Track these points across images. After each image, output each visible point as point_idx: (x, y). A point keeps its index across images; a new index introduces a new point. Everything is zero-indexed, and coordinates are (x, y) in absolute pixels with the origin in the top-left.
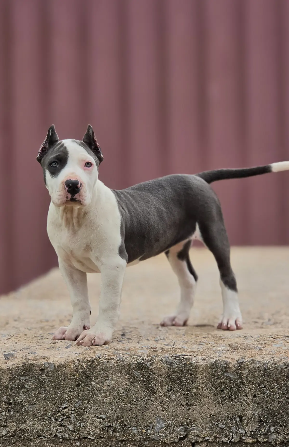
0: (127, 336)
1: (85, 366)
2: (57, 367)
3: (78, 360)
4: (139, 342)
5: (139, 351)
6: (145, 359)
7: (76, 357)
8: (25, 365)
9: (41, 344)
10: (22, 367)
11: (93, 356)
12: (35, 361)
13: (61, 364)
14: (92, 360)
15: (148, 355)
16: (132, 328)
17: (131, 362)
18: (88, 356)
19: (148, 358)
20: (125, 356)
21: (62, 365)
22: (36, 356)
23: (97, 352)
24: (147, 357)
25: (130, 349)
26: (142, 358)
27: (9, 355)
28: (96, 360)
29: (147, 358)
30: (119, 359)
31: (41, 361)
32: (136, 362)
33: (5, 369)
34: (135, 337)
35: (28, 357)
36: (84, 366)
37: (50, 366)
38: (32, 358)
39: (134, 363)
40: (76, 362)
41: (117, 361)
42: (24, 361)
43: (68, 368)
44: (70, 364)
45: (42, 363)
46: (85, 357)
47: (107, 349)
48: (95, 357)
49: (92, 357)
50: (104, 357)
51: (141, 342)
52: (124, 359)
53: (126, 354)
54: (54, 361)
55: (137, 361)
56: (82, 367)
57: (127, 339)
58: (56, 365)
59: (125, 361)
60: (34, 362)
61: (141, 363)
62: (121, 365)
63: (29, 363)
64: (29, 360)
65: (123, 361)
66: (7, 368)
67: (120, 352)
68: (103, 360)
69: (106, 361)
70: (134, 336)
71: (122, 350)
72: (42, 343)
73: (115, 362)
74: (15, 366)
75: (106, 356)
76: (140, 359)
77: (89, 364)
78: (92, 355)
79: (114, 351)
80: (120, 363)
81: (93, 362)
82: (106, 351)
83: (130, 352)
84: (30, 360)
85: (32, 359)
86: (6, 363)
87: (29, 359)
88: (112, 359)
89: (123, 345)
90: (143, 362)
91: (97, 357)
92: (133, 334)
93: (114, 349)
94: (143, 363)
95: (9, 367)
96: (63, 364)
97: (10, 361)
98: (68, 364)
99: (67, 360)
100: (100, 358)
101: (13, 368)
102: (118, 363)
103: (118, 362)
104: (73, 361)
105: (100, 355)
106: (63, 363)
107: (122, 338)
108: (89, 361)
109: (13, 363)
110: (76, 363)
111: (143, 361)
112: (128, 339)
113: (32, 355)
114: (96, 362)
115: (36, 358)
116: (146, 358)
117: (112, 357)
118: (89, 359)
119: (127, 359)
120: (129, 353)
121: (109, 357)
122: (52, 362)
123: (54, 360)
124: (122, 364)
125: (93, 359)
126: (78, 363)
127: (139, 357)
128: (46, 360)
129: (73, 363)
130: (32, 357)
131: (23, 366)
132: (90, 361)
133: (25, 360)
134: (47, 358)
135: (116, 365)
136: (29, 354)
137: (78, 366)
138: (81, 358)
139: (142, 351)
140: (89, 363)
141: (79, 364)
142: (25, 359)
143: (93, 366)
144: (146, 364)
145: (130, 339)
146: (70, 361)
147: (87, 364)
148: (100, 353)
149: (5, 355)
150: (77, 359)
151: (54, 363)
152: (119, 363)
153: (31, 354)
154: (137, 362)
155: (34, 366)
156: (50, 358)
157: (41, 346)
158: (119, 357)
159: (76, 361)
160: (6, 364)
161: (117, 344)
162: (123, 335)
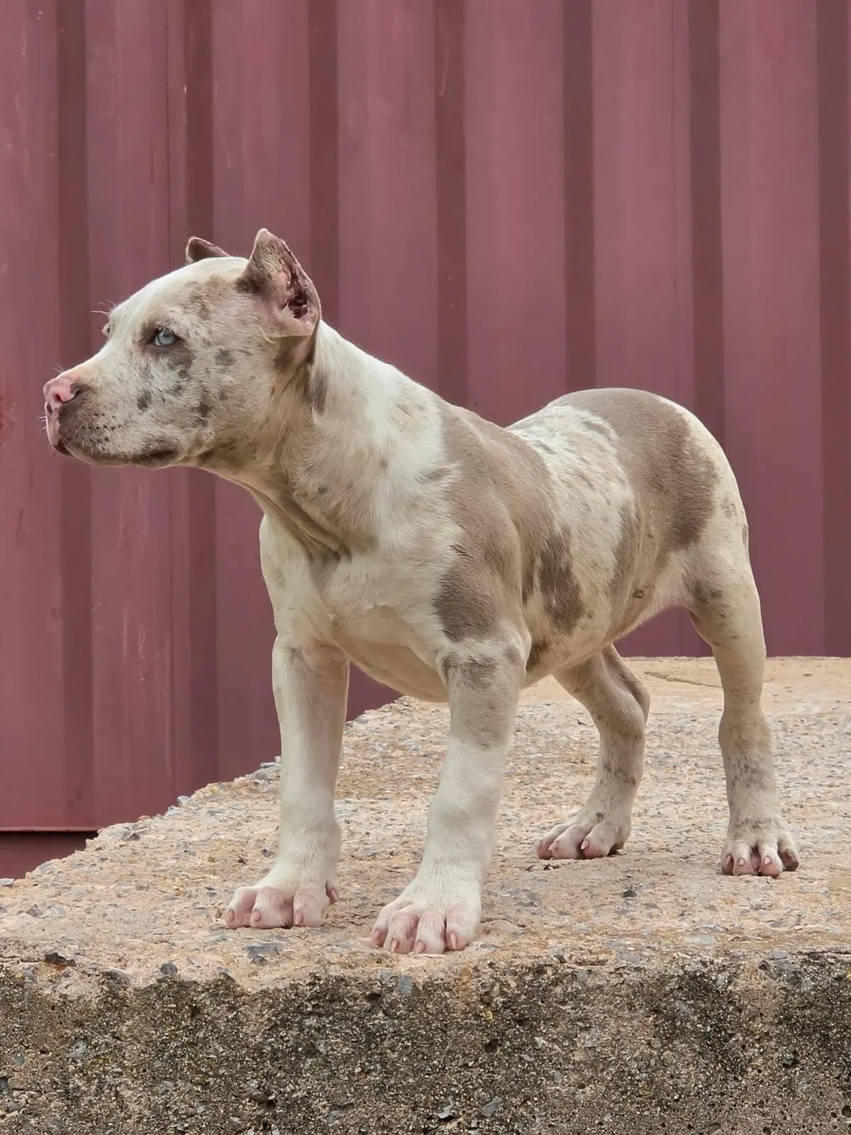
0: (642, 898)
1: (513, 984)
2: (421, 988)
3: (491, 965)
4: (682, 915)
5: (688, 940)
6: (712, 963)
7: (483, 958)
8: (319, 980)
9: (363, 920)
10: (308, 988)
11: (541, 955)
12: (350, 967)
13: (437, 980)
14: (536, 966)
15: (718, 951)
16: (657, 873)
17: (666, 971)
18: (522, 954)
19: (719, 961)
20: (646, 954)
21: (440, 981)
22: (355, 953)
23: (551, 942)
24: (717, 956)
25: (659, 933)
26: (699, 958)
27: (263, 948)
28: (550, 965)
29: (715, 961)
30: (624, 961)
31: (368, 968)
32: (681, 973)
33: (254, 992)
34: (665, 900)
35: (328, 956)
36: (509, 985)
37: (399, 985)
38: (343, 959)
39: (673, 976)
40: (486, 971)
41: (618, 969)
42: (313, 968)
43: (458, 992)
44: (465, 979)
45: (372, 976)
46: (515, 957)
47: (582, 935)
48: (548, 956)
49: (537, 955)
50: (577, 955)
51: (689, 914)
52: (642, 964)
53: (648, 947)
54: (411, 970)
55: (683, 967)
56: (505, 989)
57: (643, 904)
58: (420, 980)
59: (646, 967)
60: (348, 973)
61: (698, 974)
62: (631, 981)
63: (331, 973)
64: (329, 963)
65: (638, 969)
66: (260, 989)
67: (628, 943)
68: (575, 966)
69: (582, 968)
70: (664, 896)
71: (634, 936)
72: (364, 917)
73: (611, 973)
74: (287, 982)
75: (582, 954)
76: (693, 964)
77: (528, 978)
78: (535, 951)
79: (606, 939)
80: (628, 974)
81: (539, 971)
82: (581, 939)
83: (660, 943)
84: (333, 964)
85: (339, 963)
86: (255, 974)
87: (332, 961)
88: (602, 963)
89: (633, 924)
90: (704, 973)
91: (555, 956)
92: (662, 893)
93: (606, 933)
94: (702, 976)
95: (264, 988)
96: (442, 980)
97: (267, 968)
98: (459, 980)
99: (455, 967)
100: (562, 961)
101: (279, 991)
102: (622, 976)
103: (621, 971)
104: (476, 969)
105: (563, 950)
106: (442, 975)
107: (627, 904)
108: (526, 968)
109: (277, 975)
110: (485, 977)
111: (705, 970)
112: (646, 905)
113: (339, 950)
114: (550, 972)
115: (354, 959)
116: (712, 958)
117: (602, 957)
118: (529, 963)
119: (653, 961)
120: (656, 945)
121: (592, 958)
122: (407, 973)
123: (413, 966)
124: (634, 977)
125: (542, 963)
126: (492, 977)
127: (692, 956)
128: (387, 966)
129: (476, 974)
130: (341, 956)
131: (310, 984)
132: (530, 969)
133: (317, 966)
134: (388, 961)
135: (614, 981)
136: (329, 948)
137: (493, 986)
138: (501, 960)
139: (697, 940)
140: (525, 974)
141: (496, 979)
142: (319, 962)
143: (540, 986)
144: (714, 978)
145: (655, 906)
146: (465, 969)
147: (519, 977)
148: (561, 946)
149: (252, 950)
150: (489, 962)
151: (411, 975)
152: (625, 976)
153: (337, 946)
154: (686, 972)
155: (346, 985)
156: (398, 961)
157: (364, 926)
158: (624, 956)
159: (485, 968)
160: (255, 978)
161: (614, 919)
162: (629, 894)
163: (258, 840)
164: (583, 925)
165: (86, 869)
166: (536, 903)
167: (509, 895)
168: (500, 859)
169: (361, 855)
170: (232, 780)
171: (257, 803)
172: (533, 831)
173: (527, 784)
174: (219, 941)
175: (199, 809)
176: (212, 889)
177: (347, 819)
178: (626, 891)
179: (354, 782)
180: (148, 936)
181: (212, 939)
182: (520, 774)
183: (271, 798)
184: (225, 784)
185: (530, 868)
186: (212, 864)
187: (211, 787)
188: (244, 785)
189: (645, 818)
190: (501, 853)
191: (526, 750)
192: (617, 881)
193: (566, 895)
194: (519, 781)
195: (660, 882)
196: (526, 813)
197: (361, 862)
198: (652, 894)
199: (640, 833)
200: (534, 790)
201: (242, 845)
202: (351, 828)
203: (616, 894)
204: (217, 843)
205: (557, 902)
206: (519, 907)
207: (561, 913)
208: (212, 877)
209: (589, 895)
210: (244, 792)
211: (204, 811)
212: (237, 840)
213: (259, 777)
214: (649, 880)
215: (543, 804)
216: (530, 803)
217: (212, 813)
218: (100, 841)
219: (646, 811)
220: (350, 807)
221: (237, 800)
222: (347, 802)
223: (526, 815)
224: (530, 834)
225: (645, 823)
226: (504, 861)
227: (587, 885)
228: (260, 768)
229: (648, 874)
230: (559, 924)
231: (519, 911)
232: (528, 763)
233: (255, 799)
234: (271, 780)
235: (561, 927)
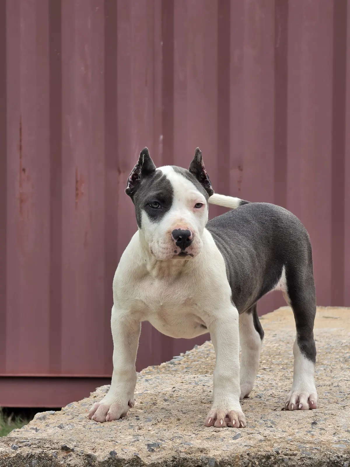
0: (320, 425)
1: (257, 463)
2: (218, 464)
3: (248, 454)
4: (334, 434)
5: (334, 446)
6: (342, 457)
7: (245, 451)
8: (176, 459)
9: (199, 432)
10: (171, 462)
11: (270, 450)
12: (189, 454)
13: (225, 460)
14: (267, 455)
15: (345, 452)
16: (329, 414)
17: (322, 459)
18: (262, 450)
19: (345, 456)
20: (314, 452)
21: (226, 461)
22: (191, 448)
23: (275, 445)
24: (344, 454)
25: (322, 442)
26: (336, 455)
27: (154, 445)
28: (273, 455)
29: (343, 456)
30: (304, 455)
31: (197, 455)
32: (328, 461)
33: (149, 464)
35: (180, 449)
36: (255, 463)
37: (210, 462)
38: (186, 450)
39: (325, 462)
40: (246, 457)
41: (301, 458)
42: (174, 453)
43: (234, 465)
44: (237, 460)
45: (198, 458)
46: (259, 451)
47: (289, 442)
48: (272, 451)
49: (268, 450)
50: (285, 451)
51: (338, 434)
52: (312, 456)
53: (316, 449)
54: (214, 455)
55: (329, 458)
56: (254, 465)
57: (319, 428)
58: (218, 460)
59: (313, 458)
60: (188, 456)
61: (336, 462)
62: (307, 463)
63: (181, 456)
64: (181, 452)
65: (310, 458)
66: (151, 463)
67: (307, 446)
68: (283, 456)
69: (286, 457)
70: (329, 425)
71: (311, 443)
72: (200, 431)
73: (298, 460)
74: (162, 460)
75: (287, 451)
76: (333, 457)
77: (263, 460)
78: (268, 448)
79: (299, 444)
80: (306, 460)
81: (268, 457)
82: (288, 444)
83: (321, 447)
84: (182, 452)
85: (185, 452)
86: (149, 456)
87: (182, 451)
88: (295, 455)
89: (312, 437)
90: (338, 461)
91: (275, 451)
92: (328, 423)
93: (299, 441)
94: (338, 462)
95: (153, 462)
96: (227, 460)
97: (155, 453)
98: (234, 460)
99: (233, 455)
100: (278, 453)
101: (159, 463)
102: (303, 461)
103: (303, 459)
104: (242, 456)
105: (279, 449)
106: (227, 458)
107: (312, 428)
108: (263, 456)
109: (159, 457)
110: (246, 459)
111: (339, 460)
112: (320, 428)
113: (185, 446)
114: (273, 458)
115: (191, 450)
116: (342, 455)
117: (295, 452)
118: (264, 454)
119: (316, 455)
120: (319, 448)
121: (291, 452)
122: (213, 457)
123: (216, 454)
124: (308, 462)
125: (269, 454)
126: (248, 459)
127: (333, 453)
128: (205, 454)
129: (241, 458)
130: (186, 449)
131: (172, 461)
132: (264, 456)
133: (175, 453)
134: (205, 451)
135: (300, 463)
136: (181, 445)
137: (249, 463)
138: (252, 452)
139: (338, 446)
140: (262, 459)
141: (250, 460)
142: (176, 451)
143: (269, 464)
144: (342, 463)
145: (324, 429)
146: (237, 456)
147: (260, 460)
148: (279, 447)
149: (149, 445)
150: (247, 453)
151: (215, 457)
152: (304, 461)
153: (184, 444)
154: (330, 460)
155: (187, 462)
156: (209, 451)
157: (199, 435)
158: (304, 452)
159: (245, 456)
160: (149, 458)
161: (305, 435)
162: (314, 423)
163: (163, 394)
164: (290, 437)
165: (87, 406)
166: (273, 426)
167: (263, 422)
168: (264, 405)
169: (205, 401)
170: (160, 365)
171: (167, 376)
172: (282, 392)
173: (285, 369)
174: (136, 441)
175: (142, 378)
176: (138, 417)
177: (204, 384)
178: (313, 421)
179: (211, 366)
180: (106, 439)
181: (133, 440)
182: (283, 364)
183: (174, 373)
184: (155, 366)
185: (275, 409)
186: (142, 405)
187: (150, 368)
188: (164, 367)
189: (332, 387)
190: (265, 402)
191: (289, 352)
192: (310, 417)
193: (288, 422)
194: (282, 367)
195: (329, 418)
196: (281, 383)
197: (205, 405)
198: (324, 423)
199: (328, 394)
200: (287, 372)
201: (156, 396)
202: (204, 388)
203: (308, 423)
204: (146, 395)
205: (283, 426)
206: (265, 428)
207: (283, 431)
208: (140, 411)
209: (297, 423)
210: (163, 370)
211: (144, 379)
212: (154, 393)
213: (171, 363)
214: (325, 417)
215: (289, 379)
216: (283, 378)
217: (147, 380)
218: (96, 393)
219: (332, 384)
220: (206, 379)
221: (159, 374)
222: (206, 376)
223: (281, 384)
224: (280, 393)
225: (331, 390)
226: (265, 406)
227: (297, 418)
228: (173, 358)
229: (325, 414)
230: (281, 436)
231: (265, 430)
232: (288, 359)
233: (167, 374)
234: (176, 365)
235: (281, 438)
